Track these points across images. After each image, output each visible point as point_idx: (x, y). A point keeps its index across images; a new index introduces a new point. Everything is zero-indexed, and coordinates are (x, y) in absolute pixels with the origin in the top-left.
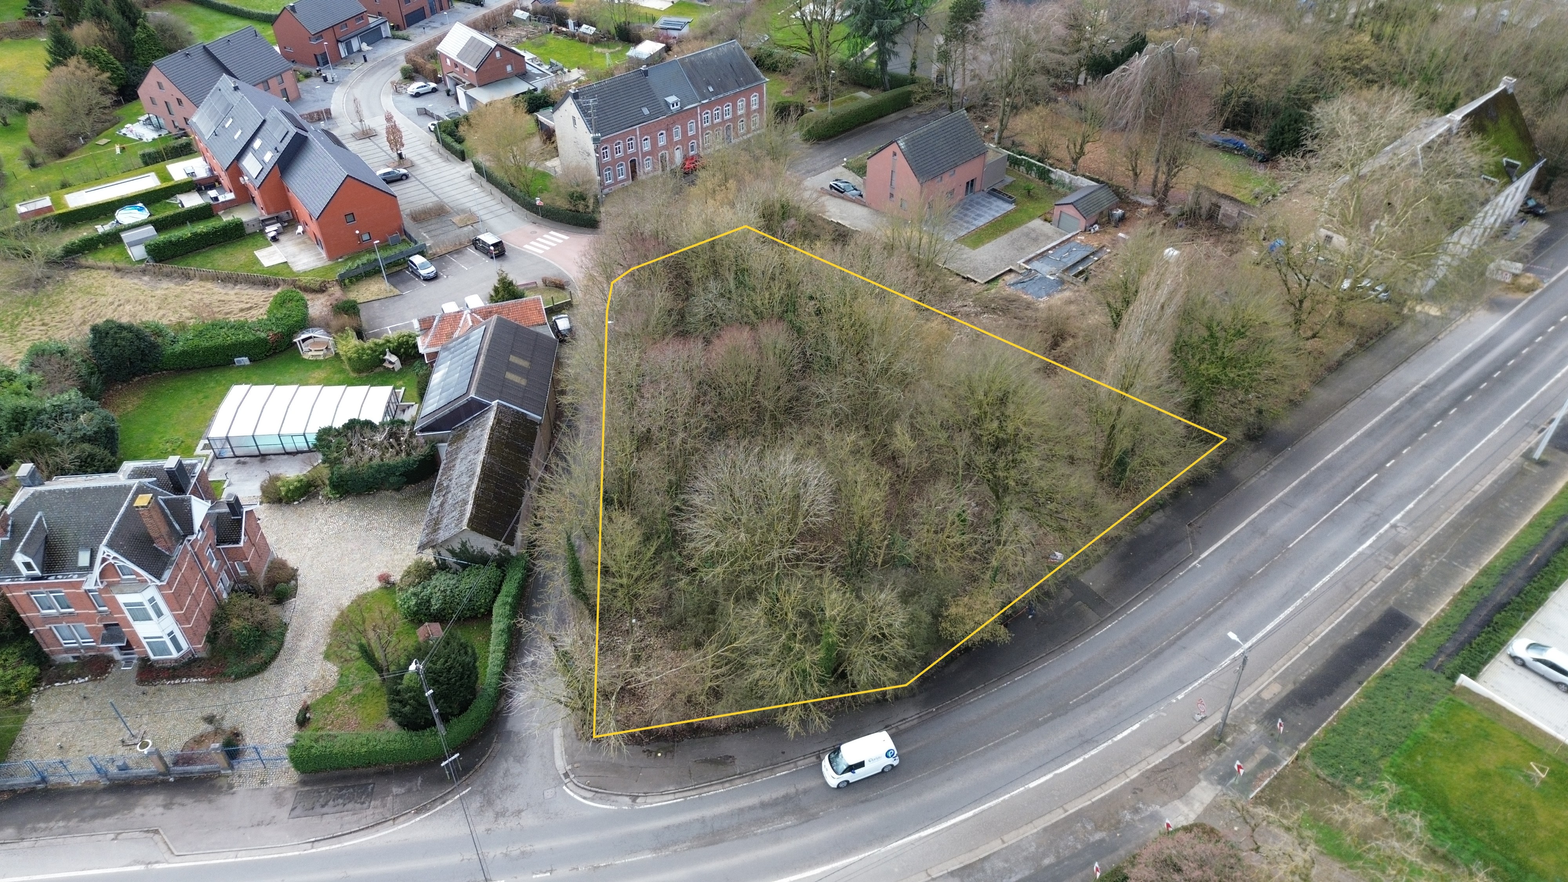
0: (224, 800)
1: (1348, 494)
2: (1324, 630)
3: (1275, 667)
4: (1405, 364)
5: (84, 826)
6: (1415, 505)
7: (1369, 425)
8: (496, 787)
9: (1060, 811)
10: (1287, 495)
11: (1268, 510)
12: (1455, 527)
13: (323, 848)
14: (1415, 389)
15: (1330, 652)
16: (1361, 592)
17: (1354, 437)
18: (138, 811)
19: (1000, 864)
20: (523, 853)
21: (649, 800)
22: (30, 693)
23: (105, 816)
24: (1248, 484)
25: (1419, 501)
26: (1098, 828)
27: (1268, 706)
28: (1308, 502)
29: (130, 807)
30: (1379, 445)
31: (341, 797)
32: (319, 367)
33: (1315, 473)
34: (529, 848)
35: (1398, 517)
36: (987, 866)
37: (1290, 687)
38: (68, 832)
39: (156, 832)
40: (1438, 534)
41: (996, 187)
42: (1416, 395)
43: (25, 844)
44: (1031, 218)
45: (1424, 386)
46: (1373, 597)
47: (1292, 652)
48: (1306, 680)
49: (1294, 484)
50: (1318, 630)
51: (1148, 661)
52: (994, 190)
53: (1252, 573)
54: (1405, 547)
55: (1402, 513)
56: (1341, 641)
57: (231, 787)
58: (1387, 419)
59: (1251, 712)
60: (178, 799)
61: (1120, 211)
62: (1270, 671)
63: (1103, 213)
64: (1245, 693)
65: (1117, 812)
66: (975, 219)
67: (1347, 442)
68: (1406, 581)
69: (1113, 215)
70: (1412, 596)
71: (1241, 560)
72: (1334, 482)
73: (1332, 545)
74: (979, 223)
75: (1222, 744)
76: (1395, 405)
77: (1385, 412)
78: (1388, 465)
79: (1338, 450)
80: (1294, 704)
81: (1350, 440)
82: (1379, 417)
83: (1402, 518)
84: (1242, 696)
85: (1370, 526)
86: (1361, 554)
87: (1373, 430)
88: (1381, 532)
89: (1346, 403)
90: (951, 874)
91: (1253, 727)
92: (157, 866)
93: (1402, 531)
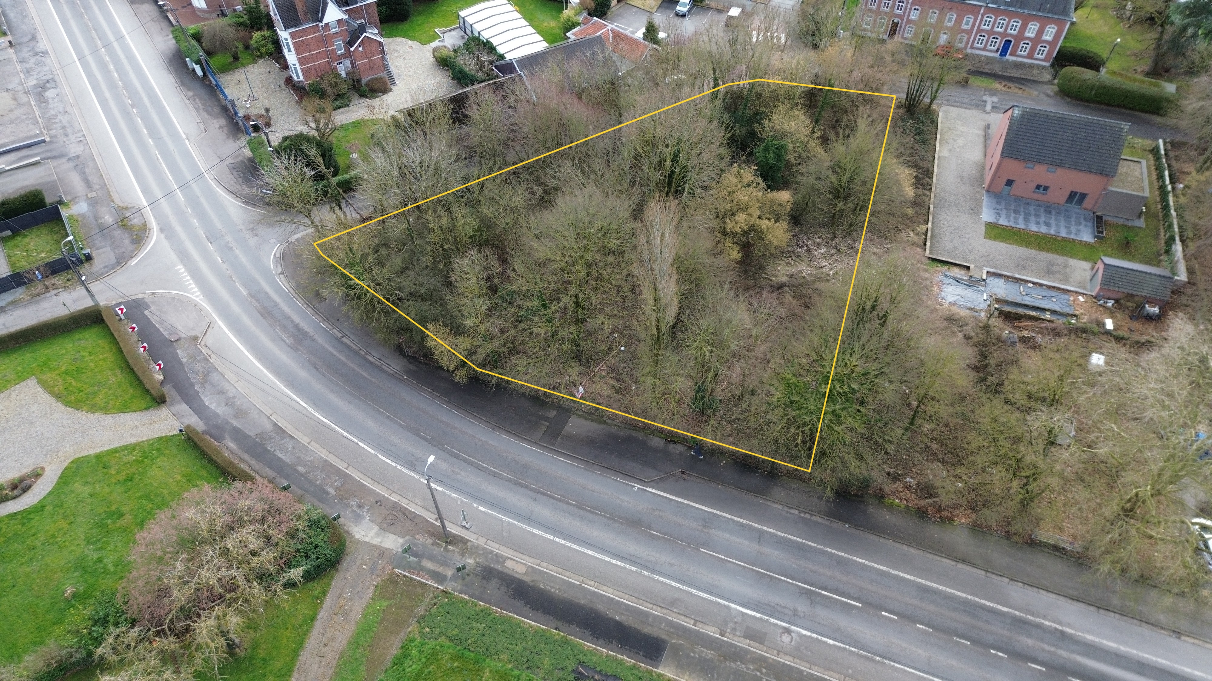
0: (229, 141)
3: (544, 564)
4: (1092, 609)
5: (201, 111)
6: (834, 645)
7: (940, 587)
10: (772, 535)
11: (742, 525)
13: (213, 184)
14: (1047, 623)
16: (675, 615)
17: (908, 577)
18: (215, 121)
19: (290, 446)
21: (283, 279)
22: (265, 57)
23: (209, 113)
24: (769, 503)
25: (845, 649)
26: (337, 489)
27: (498, 567)
28: (774, 554)
29: (216, 117)
30: (917, 602)
31: (244, 173)
34: (235, 248)
35: (805, 632)
36: (287, 440)
37: (527, 579)
39: (205, 131)
40: (802, 671)
42: (1038, 626)
44: (1087, 259)
45: (1063, 633)
46: (670, 623)
47: (568, 573)
48: (540, 589)
49: (794, 538)
50: (605, 588)
51: (510, 480)
52: (1101, 218)
53: (649, 528)
54: (761, 643)
55: (815, 636)
57: (239, 139)
58: (965, 602)
59: (486, 557)
60: (225, 128)
61: (1156, 310)
62: (539, 561)
63: (1137, 299)
64: (505, 549)
65: (355, 496)
66: (1038, 223)
67: (896, 572)
68: (712, 650)
69: (1144, 307)
70: (694, 657)
71: (661, 517)
72: (821, 570)
73: (725, 582)
74: (1034, 228)
75: (444, 544)
76: (1000, 607)
77: (977, 599)
78: (883, 613)
79: (876, 566)
80: (508, 585)
81: (901, 574)
82: (964, 595)
83: (805, 636)
84: (502, 548)
85: (774, 611)
86: (728, 608)
87: (935, 592)
88: (772, 620)
89: (964, 561)
90: (275, 425)
91: (471, 561)
92: (187, 142)
93: (786, 638)
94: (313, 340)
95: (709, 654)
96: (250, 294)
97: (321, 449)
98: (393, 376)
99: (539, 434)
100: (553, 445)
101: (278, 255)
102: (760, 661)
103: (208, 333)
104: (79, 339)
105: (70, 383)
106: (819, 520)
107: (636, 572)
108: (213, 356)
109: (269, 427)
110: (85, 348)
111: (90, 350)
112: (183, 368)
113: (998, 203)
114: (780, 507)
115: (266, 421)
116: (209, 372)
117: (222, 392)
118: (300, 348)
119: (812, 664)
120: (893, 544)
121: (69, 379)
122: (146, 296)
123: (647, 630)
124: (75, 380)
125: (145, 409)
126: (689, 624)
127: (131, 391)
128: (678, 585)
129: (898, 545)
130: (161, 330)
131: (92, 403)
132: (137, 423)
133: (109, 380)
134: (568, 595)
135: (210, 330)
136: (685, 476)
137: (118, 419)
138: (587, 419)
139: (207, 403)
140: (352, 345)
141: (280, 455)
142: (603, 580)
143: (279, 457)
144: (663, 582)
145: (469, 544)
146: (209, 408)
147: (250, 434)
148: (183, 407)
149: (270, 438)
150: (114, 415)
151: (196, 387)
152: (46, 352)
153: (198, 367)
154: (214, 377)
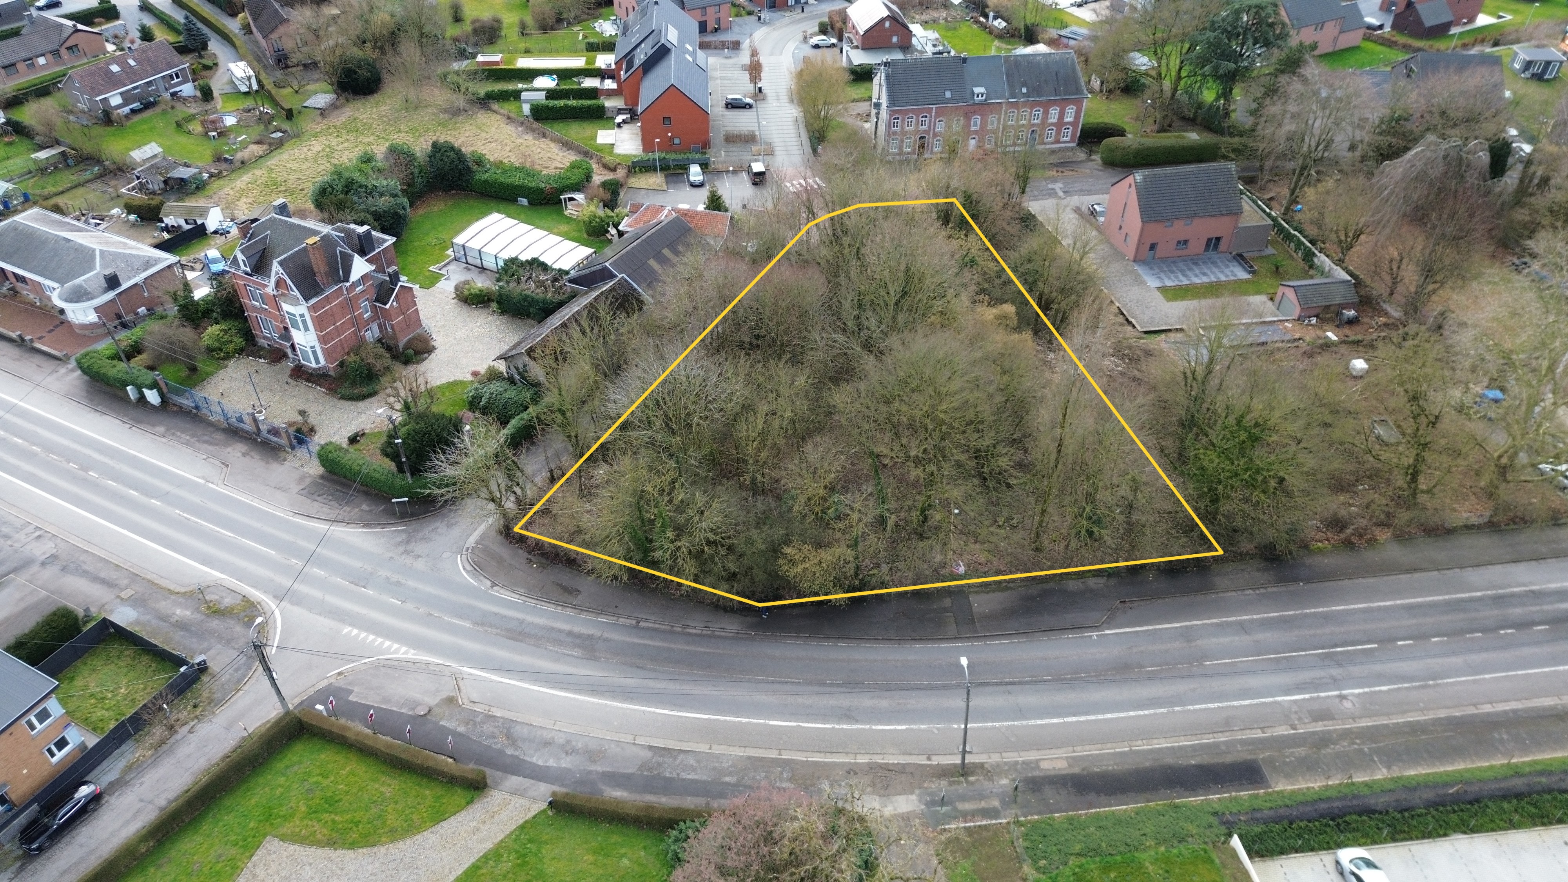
0: (275, 466)
1: (1323, 648)
2: (1164, 744)
3: (1079, 748)
4: (1533, 563)
5: (197, 445)
6: (1390, 690)
7: (1419, 600)
8: (420, 535)
9: (777, 752)
10: (1252, 621)
11: (1217, 625)
12: (1415, 728)
13: (298, 520)
14: (1516, 590)
15: (1147, 764)
16: (1239, 733)
17: (1388, 603)
18: (229, 449)
19: (691, 761)
20: (398, 582)
21: (502, 591)
22: (233, 356)
23: (211, 444)
24: (1221, 595)
25: (1399, 689)
26: (790, 780)
27: (1037, 773)
28: (1268, 637)
29: (227, 445)
30: (1414, 621)
31: (332, 495)
32: (568, 223)
33: (1306, 615)
34: (403, 581)
35: (1357, 691)
36: (681, 757)
37: (1076, 770)
38: (187, 444)
39: (227, 466)
40: (1386, 726)
41: (1245, 255)
42: (1513, 595)
43: (164, 440)
44: (1258, 293)
45: (1533, 592)
46: (1243, 742)
47: (1109, 745)
48: (1097, 773)
49: (1271, 615)
50: (1155, 741)
52: (1240, 255)
53: (1141, 666)
54: (1333, 719)
55: (1367, 690)
56: (1169, 760)
57: (285, 460)
58: (1448, 603)
59: (1016, 770)
60: (253, 453)
61: (1352, 313)
62: (1071, 749)
63: (1332, 309)
64: (1027, 753)
65: (819, 778)
66: (1196, 276)
67: (1376, 604)
68: (1299, 746)
69: (1342, 314)
70: (1291, 762)
71: (1142, 652)
72: (1318, 632)
73: (1253, 682)
74: (1197, 281)
75: (962, 779)
76: (1474, 594)
77: (1454, 596)
78: (1400, 643)
79: (1356, 606)
80: (1064, 785)
81: (1382, 604)
82: (1441, 598)
83: (1359, 694)
84: (1022, 754)
85: (1315, 685)
86: (1276, 702)
87: (1419, 606)
88: (1322, 694)
89: (1416, 570)
90: (651, 748)
91: (1005, 781)
92: (210, 485)
93: (1347, 704)
94: (606, 640)
95: (1301, 751)
96: (476, 623)
97: (731, 749)
98: (737, 638)
99: (952, 629)
100: (977, 632)
101: (469, 568)
102: (1346, 734)
103: (462, 688)
104: (287, 767)
105: (334, 821)
106: (1275, 589)
107: (1168, 712)
108: (492, 709)
109: (648, 754)
110: (309, 774)
111: (318, 771)
112: (468, 738)
113: (1151, 268)
114: (1234, 594)
115: (634, 749)
116: (508, 730)
117: (547, 743)
118: (597, 654)
119: (1388, 714)
120: (1351, 581)
121: (326, 816)
122: (332, 680)
123: (1229, 759)
124: (336, 814)
125: (468, 803)
126: (1258, 734)
127: (427, 792)
128: (1216, 705)
129: (1355, 581)
130: (395, 709)
131: (386, 830)
132: (474, 824)
133: (382, 793)
134: (1128, 765)
135: (461, 683)
136: (1128, 604)
137: (442, 831)
138: (988, 593)
139: (540, 763)
140: (657, 626)
141: (690, 777)
142: (1147, 734)
143: (691, 780)
144: (1200, 710)
145: (986, 766)
146: (548, 767)
147: (630, 771)
148: (514, 781)
149: (660, 765)
150: (434, 829)
151: (509, 751)
152: (253, 802)
153: (488, 728)
154: (519, 731)
